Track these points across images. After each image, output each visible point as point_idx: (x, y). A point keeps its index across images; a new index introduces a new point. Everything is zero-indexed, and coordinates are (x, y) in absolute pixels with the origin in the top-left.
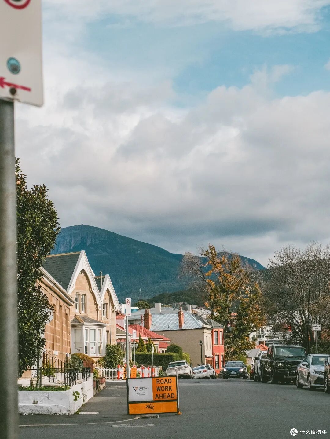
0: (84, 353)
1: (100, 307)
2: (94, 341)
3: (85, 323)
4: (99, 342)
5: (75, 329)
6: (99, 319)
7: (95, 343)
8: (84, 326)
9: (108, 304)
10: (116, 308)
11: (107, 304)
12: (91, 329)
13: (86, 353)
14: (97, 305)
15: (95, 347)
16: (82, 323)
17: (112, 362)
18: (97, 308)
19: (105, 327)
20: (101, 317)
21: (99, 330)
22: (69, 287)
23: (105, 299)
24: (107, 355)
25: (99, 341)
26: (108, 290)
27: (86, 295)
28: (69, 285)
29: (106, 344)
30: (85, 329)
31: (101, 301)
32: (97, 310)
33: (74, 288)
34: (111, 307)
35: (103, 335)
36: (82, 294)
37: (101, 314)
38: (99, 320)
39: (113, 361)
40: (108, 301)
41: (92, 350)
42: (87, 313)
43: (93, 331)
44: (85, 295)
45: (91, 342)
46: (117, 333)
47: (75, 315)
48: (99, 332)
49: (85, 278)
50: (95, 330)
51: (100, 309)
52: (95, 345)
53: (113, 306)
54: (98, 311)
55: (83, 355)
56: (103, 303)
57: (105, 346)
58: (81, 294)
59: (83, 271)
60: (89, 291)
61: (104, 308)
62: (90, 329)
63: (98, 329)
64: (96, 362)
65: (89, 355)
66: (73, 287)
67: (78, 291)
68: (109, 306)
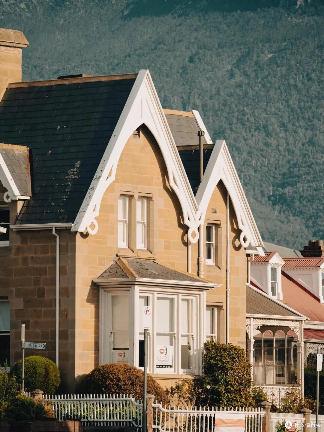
0: (136, 364)
1: (194, 235)
2: (167, 331)
3: (138, 279)
4: (183, 336)
5: (114, 294)
6: (190, 272)
7: (172, 336)
8: (137, 288)
9: (222, 225)
10: (245, 240)
11: (218, 226)
12: (158, 298)
13: (142, 363)
14: (186, 229)
15: (171, 349)
16: (130, 279)
17: (219, 394)
18: (185, 238)
19: (204, 294)
20: (198, 264)
21: (183, 300)
22: (97, 175)
23: (214, 211)
24: (205, 372)
25: (183, 330)
26: (221, 185)
27: (151, 198)
28: (99, 170)
29: (205, 341)
30: (141, 297)
31: (197, 216)
32: (186, 244)
33: (113, 178)
34: (232, 235)
35: (196, 315)
36: (140, 197)
37: (199, 256)
38: (192, 272)
39: (222, 389)
40: (223, 216)
41: (163, 355)
42: (155, 250)
43: (168, 302)
44: (149, 199)
45: (158, 334)
46: (247, 312)
47: (117, 255)
48: (183, 306)
49: (149, 148)
50: (172, 300)
51: (193, 241)
52: (171, 344)
53: (238, 232)
54: (190, 247)
55: (131, 369)
56: (203, 224)
57: (203, 346)
58: (136, 197)
59: (143, 129)
60: (161, 187)
61: (209, 238)
62: (156, 295)
63: (181, 297)
64: (172, 391)
65: (152, 370)
66: (110, 174)
67: (127, 188)
68: (226, 232)
